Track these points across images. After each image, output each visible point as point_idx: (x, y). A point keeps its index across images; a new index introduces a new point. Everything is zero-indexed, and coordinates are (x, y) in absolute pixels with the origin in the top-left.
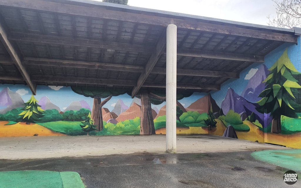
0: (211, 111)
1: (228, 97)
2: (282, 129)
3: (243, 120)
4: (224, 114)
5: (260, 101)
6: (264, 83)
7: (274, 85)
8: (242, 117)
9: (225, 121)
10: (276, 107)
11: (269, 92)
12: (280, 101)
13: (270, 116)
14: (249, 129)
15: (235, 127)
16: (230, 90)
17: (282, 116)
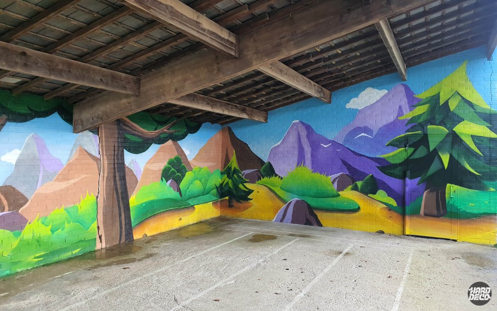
0: (234, 164)
1: (292, 139)
2: (448, 210)
3: (341, 187)
4: (276, 175)
5: (391, 154)
6: (404, 120)
7: (429, 127)
8: (336, 182)
9: (281, 188)
10: (433, 168)
11: (418, 138)
12: (445, 159)
13: (418, 184)
14: (359, 208)
15: (312, 202)
16: (300, 125)
17: (448, 185)
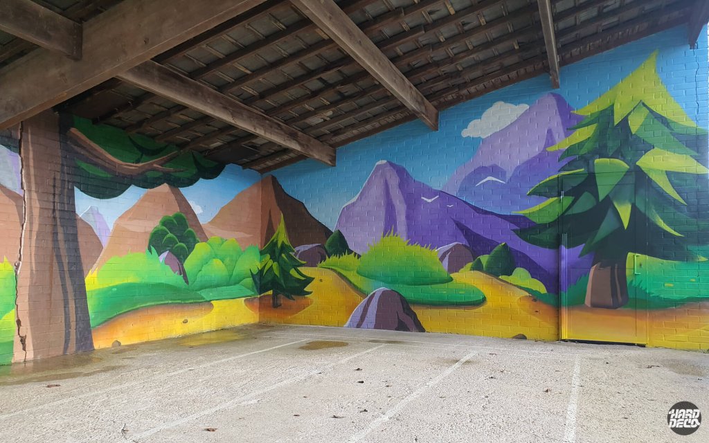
0: (282, 236)
1: (376, 191)
2: (631, 295)
3: (455, 266)
4: (350, 252)
5: (536, 208)
6: (555, 153)
7: (597, 161)
8: (446, 259)
9: (358, 272)
10: (606, 228)
11: (580, 180)
12: (625, 212)
13: (580, 256)
14: (484, 299)
15: (408, 293)
16: (389, 168)
17: (630, 254)
